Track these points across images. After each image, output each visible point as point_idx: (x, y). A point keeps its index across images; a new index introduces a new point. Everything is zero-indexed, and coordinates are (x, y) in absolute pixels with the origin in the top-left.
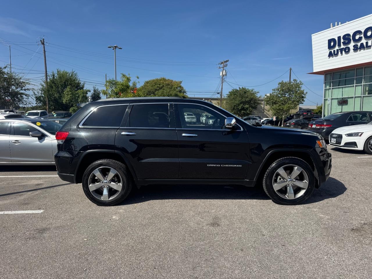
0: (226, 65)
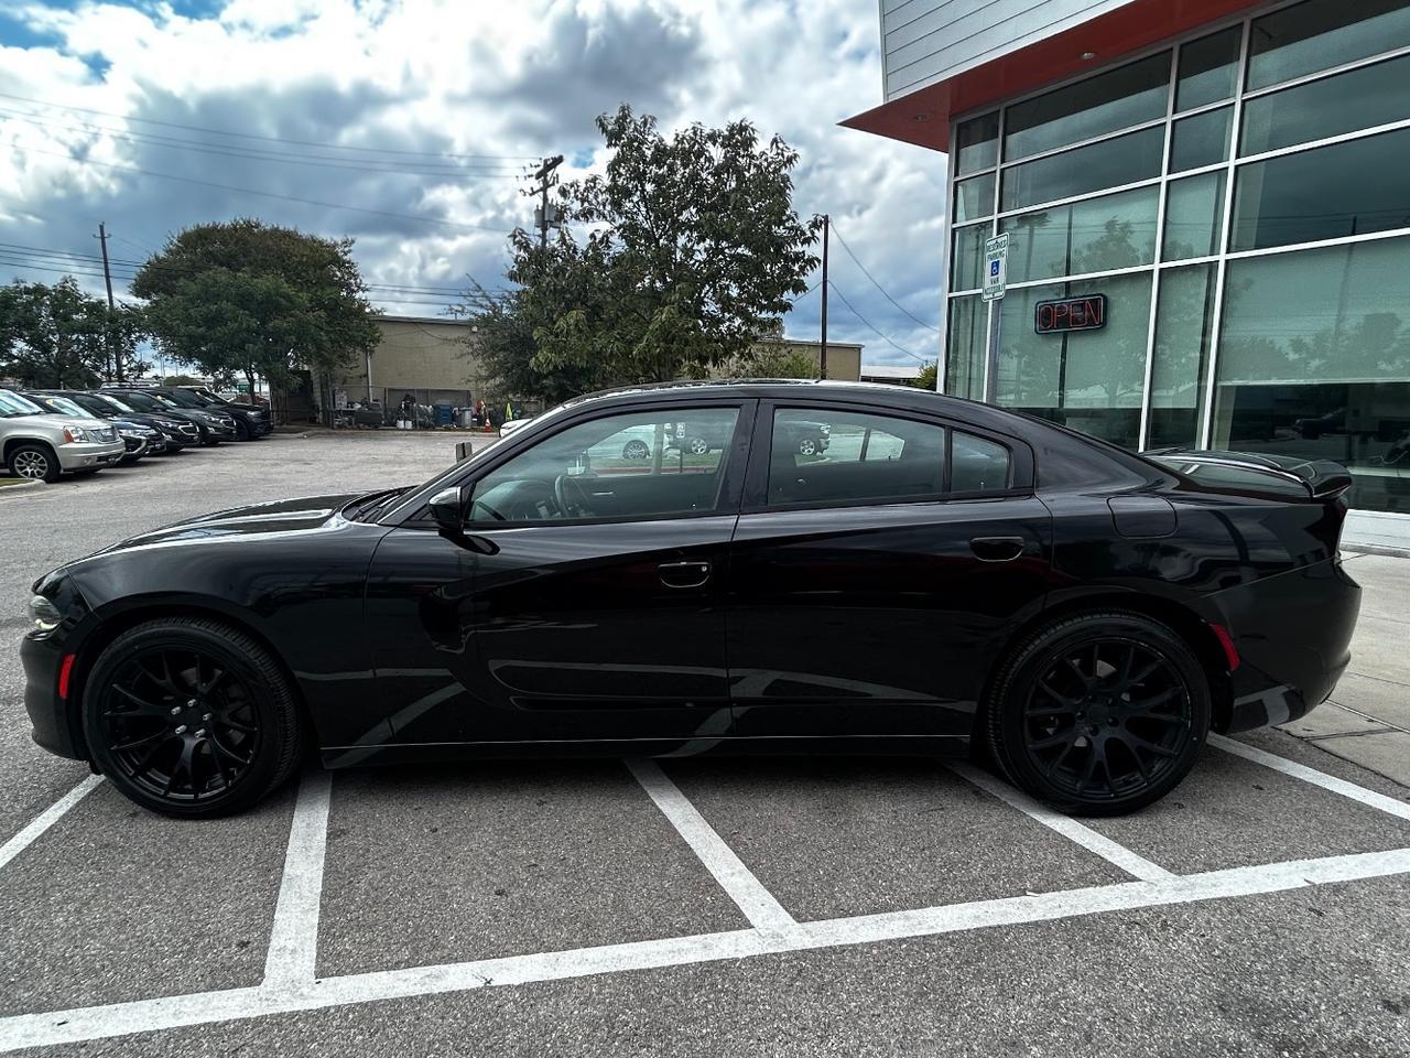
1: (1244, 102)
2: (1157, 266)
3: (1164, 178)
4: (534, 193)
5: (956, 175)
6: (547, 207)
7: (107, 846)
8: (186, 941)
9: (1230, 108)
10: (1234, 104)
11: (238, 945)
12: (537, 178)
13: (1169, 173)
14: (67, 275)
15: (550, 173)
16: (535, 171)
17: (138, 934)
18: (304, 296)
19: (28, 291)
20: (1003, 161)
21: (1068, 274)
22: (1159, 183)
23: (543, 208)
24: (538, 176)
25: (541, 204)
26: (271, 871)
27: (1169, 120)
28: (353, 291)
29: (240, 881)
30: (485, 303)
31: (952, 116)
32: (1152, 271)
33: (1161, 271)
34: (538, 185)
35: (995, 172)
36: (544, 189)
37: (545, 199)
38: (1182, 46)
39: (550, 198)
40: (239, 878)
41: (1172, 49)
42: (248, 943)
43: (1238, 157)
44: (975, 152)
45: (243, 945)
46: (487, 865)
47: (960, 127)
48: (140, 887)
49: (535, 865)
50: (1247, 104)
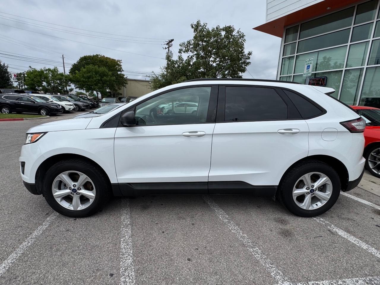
0: (171, 45)
1: (377, 21)
2: (344, 69)
3: (349, 44)
4: (166, 48)
5: (285, 43)
6: (169, 52)
7: (68, 230)
8: (94, 272)
9: (373, 23)
10: (373, 22)
11: (110, 275)
12: (167, 45)
13: (351, 42)
14: (56, 66)
15: (170, 44)
16: (166, 43)
17: (79, 267)
18: (110, 73)
19: (46, 70)
20: (299, 39)
21: (316, 71)
22: (347, 45)
23: (168, 52)
24: (167, 44)
25: (167, 52)
26: (116, 244)
27: (352, 27)
28: (121, 72)
29: (108, 248)
30: (154, 76)
31: (285, 27)
32: (343, 70)
33: (345, 70)
34: (167, 46)
35: (296, 42)
36: (168, 48)
37: (169, 50)
38: (358, 5)
39: (170, 50)
40: (107, 247)
41: (355, 6)
42: (113, 274)
43: (373, 38)
44: (291, 36)
45: (112, 275)
46: (182, 247)
47: (287, 30)
48: (78, 247)
49: (197, 249)
50: (378, 22)
